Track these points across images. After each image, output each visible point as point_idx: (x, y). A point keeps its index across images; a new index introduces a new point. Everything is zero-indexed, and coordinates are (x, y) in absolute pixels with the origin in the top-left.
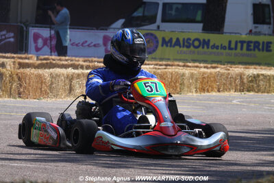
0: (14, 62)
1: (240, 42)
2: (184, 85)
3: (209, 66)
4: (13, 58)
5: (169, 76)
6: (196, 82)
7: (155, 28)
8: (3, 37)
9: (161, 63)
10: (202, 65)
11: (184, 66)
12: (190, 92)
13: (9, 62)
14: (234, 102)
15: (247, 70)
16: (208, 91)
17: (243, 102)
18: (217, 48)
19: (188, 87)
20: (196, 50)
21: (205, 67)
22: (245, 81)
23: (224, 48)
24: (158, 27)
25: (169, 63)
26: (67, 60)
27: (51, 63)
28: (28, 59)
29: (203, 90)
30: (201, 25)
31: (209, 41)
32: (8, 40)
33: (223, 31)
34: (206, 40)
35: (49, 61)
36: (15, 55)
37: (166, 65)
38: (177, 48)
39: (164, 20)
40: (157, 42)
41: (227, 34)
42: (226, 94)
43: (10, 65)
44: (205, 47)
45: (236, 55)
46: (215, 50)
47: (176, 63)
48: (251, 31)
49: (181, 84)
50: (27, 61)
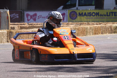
0: (18, 26)
1: (111, 13)
2: (87, 32)
3: (98, 23)
4: (18, 24)
5: (81, 29)
6: (93, 31)
7: (76, 9)
8: (14, 16)
9: (78, 23)
10: (95, 23)
11: (88, 24)
12: (90, 35)
13: (16, 27)
14: (108, 38)
15: (113, 24)
16: (97, 34)
17: (112, 38)
18: (102, 15)
19: (89, 33)
20: (93, 17)
21: (96, 24)
22: (113, 29)
23: (105, 15)
24: (77, 8)
25: (82, 23)
26: (39, 24)
27: (33, 26)
28: (24, 25)
29: (95, 34)
30: (94, 7)
31: (99, 13)
32: (16, 17)
33: (103, 8)
34: (98, 13)
35: (32, 25)
36: (19, 23)
37: (80, 24)
38: (85, 16)
39: (79, 5)
40: (77, 14)
41: (105, 10)
42: (105, 35)
43: (17, 28)
44: (97, 15)
45: (110, 18)
46: (101, 17)
47: (85, 23)
48: (115, 8)
49: (86, 32)
50: (23, 26)
